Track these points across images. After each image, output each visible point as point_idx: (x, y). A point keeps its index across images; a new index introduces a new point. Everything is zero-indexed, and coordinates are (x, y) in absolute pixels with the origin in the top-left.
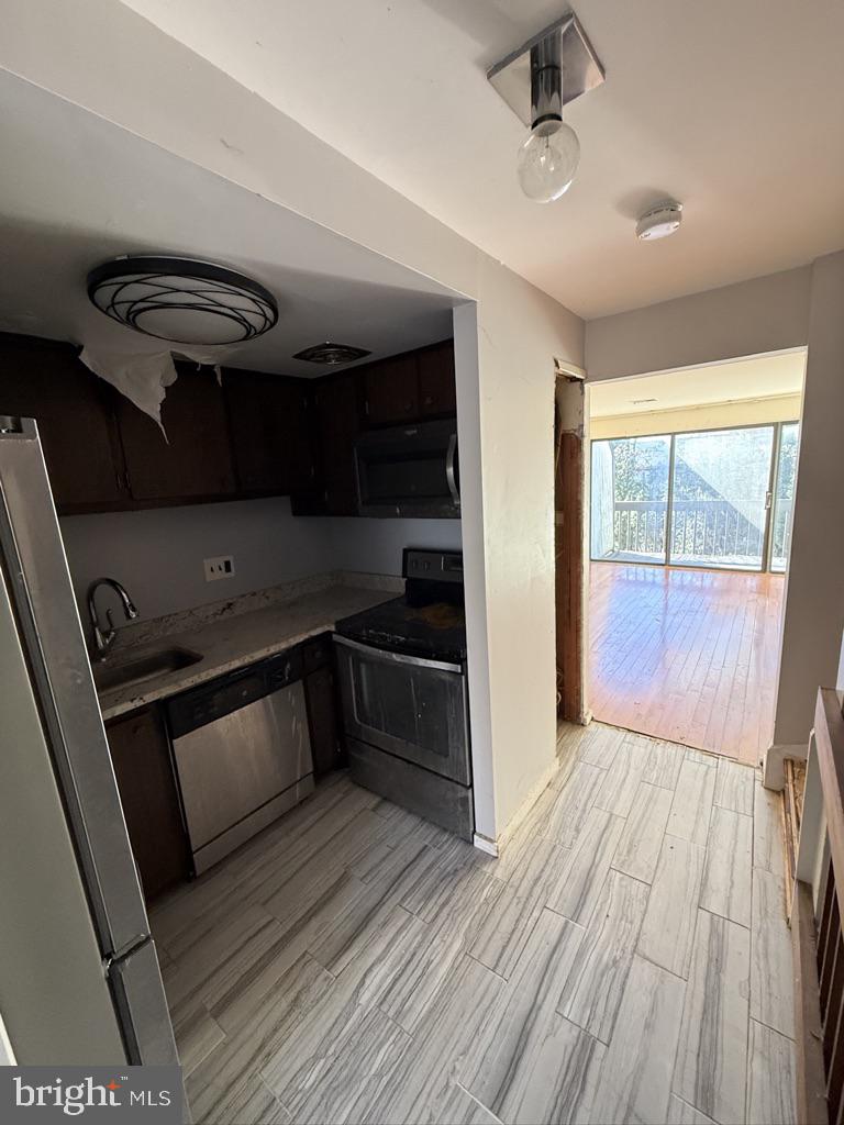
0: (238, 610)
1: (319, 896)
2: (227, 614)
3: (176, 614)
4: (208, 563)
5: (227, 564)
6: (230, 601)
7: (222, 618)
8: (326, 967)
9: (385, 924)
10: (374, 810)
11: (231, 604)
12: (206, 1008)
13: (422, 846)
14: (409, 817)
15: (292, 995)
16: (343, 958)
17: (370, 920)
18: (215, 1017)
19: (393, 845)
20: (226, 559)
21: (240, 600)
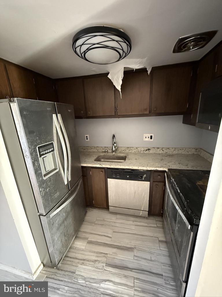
0: (151, 152)
1: (122, 246)
2: (147, 152)
3: (133, 147)
4: (145, 135)
5: (151, 137)
6: (149, 148)
7: (145, 152)
8: (106, 263)
9: (126, 276)
10: (160, 241)
11: (149, 149)
12: (88, 239)
13: (161, 273)
14: (168, 258)
15: (96, 259)
16: (110, 268)
17: (124, 269)
18: (87, 243)
19: (153, 259)
20: (151, 135)
21: (153, 149)
